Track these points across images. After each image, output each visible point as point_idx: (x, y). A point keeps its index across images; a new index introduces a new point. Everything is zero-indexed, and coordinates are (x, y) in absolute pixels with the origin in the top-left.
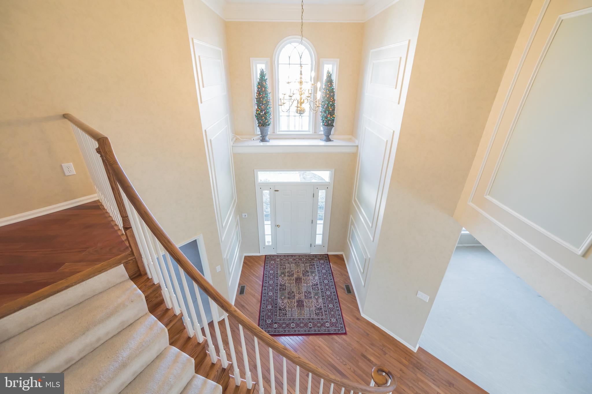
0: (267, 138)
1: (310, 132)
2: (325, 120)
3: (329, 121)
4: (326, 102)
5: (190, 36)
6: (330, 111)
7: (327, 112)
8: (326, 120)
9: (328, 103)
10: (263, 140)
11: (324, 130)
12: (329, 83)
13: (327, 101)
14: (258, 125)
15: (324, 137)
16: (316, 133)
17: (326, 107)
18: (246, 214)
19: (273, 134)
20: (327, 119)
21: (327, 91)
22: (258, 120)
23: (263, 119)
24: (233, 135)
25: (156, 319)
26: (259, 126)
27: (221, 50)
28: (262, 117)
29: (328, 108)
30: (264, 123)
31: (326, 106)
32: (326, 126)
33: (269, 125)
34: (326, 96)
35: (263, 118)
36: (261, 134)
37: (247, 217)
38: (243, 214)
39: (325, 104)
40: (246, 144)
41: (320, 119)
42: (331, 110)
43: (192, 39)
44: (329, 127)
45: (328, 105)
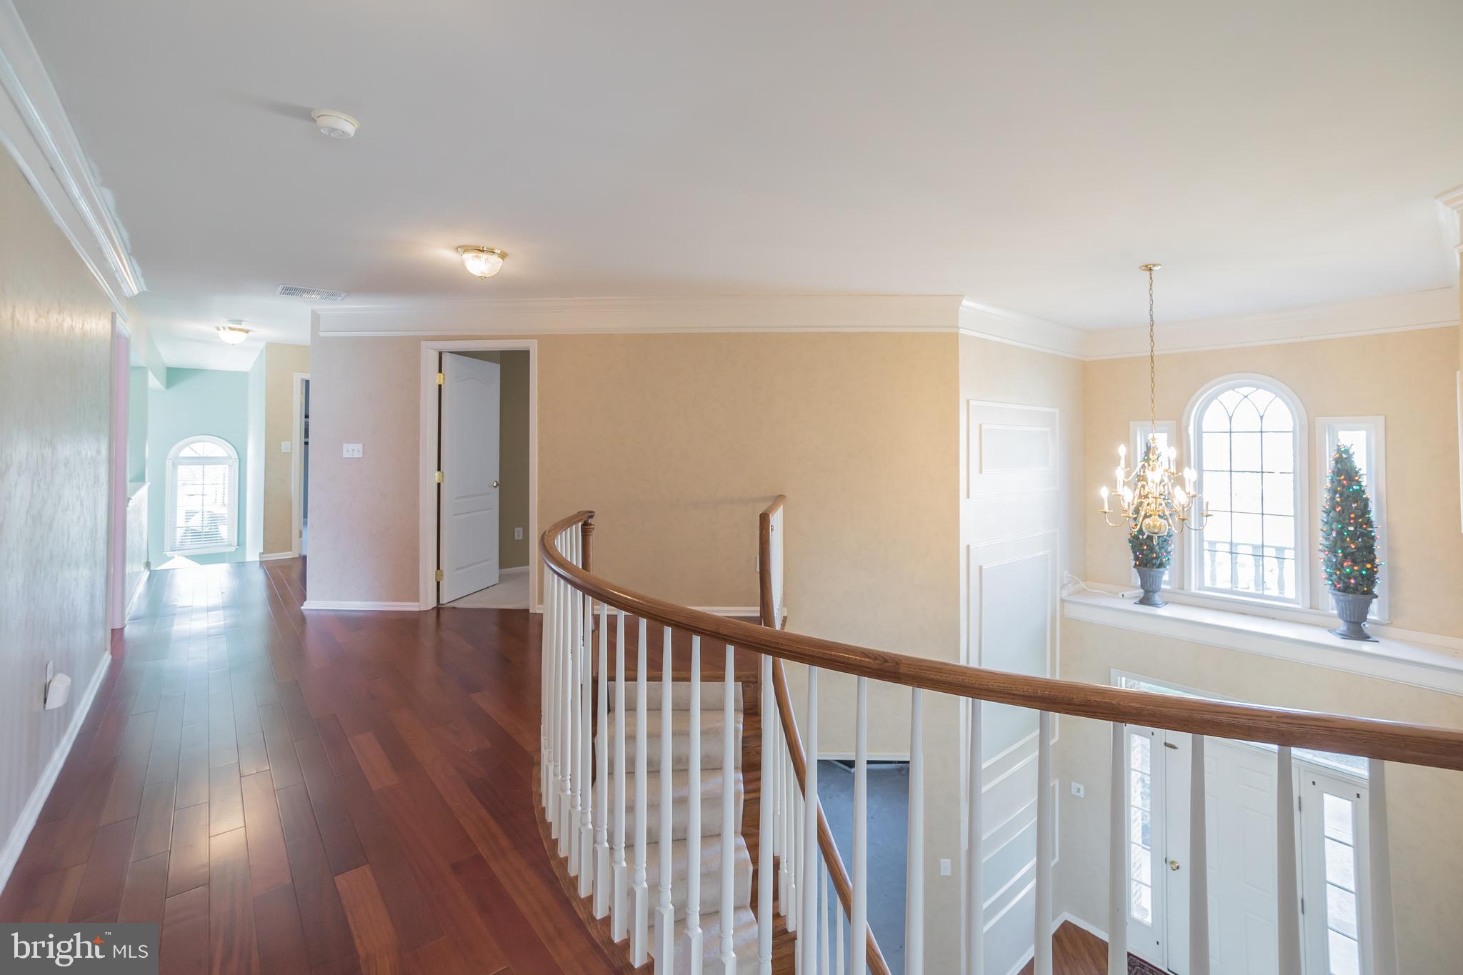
0: (1157, 598)
1: (1298, 604)
2: (1336, 574)
3: (1350, 579)
4: (1335, 523)
5: (963, 396)
6: (1349, 550)
7: (1340, 551)
8: (1338, 573)
9: (1343, 528)
10: (1146, 600)
11: (1338, 601)
12: (1342, 477)
13: (1338, 522)
14: (1133, 563)
15: (1342, 626)
16: (1318, 609)
17: (1334, 538)
18: (1082, 787)
19: (1180, 591)
20: (1340, 570)
21: (1338, 496)
22: (1135, 553)
23: (1144, 550)
24: (1069, 575)
25: (742, 779)
26: (1136, 566)
27: (1057, 410)
28: (1142, 544)
29: (1343, 540)
30: (1147, 560)
31: (1334, 534)
32: (1339, 590)
33: (1161, 565)
34: (1334, 509)
35: (1145, 548)
36: (1143, 586)
37: (1082, 794)
38: (1075, 785)
39: (1332, 530)
40: (1104, 602)
41: (1322, 571)
42: (1353, 547)
43: (968, 401)
44: (1350, 595)
45: (1340, 533)
